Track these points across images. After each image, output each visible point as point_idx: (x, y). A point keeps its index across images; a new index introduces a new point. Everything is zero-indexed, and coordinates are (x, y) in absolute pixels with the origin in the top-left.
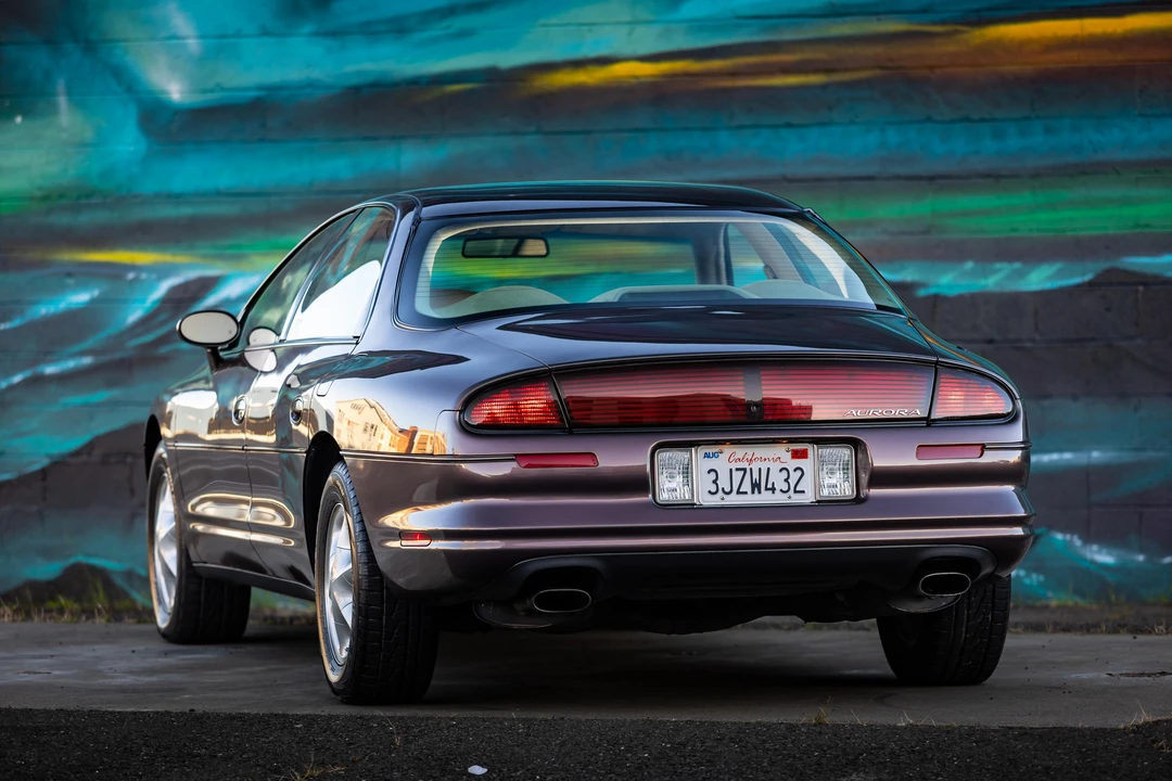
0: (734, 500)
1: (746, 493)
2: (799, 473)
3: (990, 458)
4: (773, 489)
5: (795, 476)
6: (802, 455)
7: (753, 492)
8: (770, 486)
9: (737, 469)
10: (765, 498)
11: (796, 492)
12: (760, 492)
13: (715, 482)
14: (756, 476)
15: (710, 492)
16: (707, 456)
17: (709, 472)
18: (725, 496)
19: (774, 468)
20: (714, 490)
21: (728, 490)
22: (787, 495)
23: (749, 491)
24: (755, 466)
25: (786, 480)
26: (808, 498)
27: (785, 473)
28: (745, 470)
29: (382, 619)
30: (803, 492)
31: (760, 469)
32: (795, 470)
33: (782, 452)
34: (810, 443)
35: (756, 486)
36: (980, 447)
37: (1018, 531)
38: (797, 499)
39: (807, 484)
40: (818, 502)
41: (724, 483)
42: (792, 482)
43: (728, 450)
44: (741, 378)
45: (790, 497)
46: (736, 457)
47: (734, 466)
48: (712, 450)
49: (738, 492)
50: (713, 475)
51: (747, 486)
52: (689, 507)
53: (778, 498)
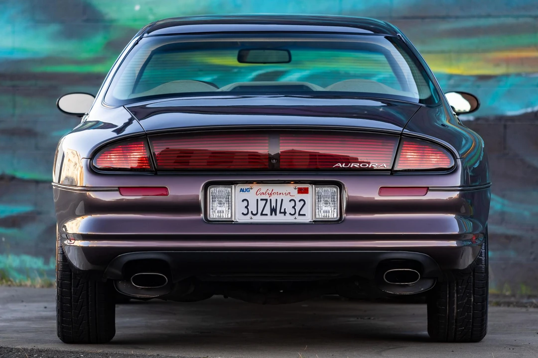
0: (259, 219)
1: (267, 215)
2: (302, 203)
3: (431, 196)
4: (285, 213)
5: (299, 205)
6: (304, 191)
7: (271, 214)
8: (282, 211)
9: (262, 200)
10: (279, 218)
11: (299, 215)
12: (276, 214)
13: (246, 207)
14: (273, 204)
15: (243, 214)
16: (242, 190)
17: (243, 201)
18: (253, 217)
19: (286, 199)
20: (245, 213)
21: (255, 212)
22: (294, 217)
23: (269, 213)
24: (273, 198)
25: (294, 207)
26: (308, 219)
27: (293, 203)
28: (266, 200)
29: (71, 289)
30: (305, 215)
31: (276, 200)
32: (300, 201)
33: (292, 189)
34: (310, 184)
35: (273, 211)
36: (426, 189)
37: (453, 243)
38: (301, 220)
39: (307, 210)
40: (314, 221)
41: (252, 208)
42: (298, 209)
43: (256, 187)
44: (267, 141)
45: (295, 218)
46: (261, 192)
47: (260, 197)
48: (245, 187)
49: (262, 214)
50: (245, 203)
51: (267, 210)
52: (229, 223)
53: (288, 219)
